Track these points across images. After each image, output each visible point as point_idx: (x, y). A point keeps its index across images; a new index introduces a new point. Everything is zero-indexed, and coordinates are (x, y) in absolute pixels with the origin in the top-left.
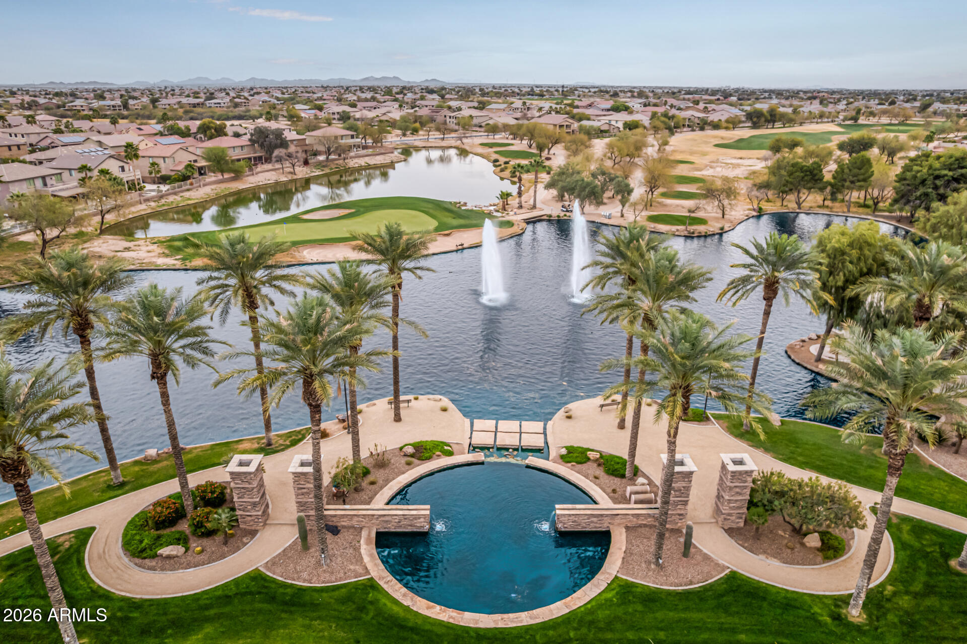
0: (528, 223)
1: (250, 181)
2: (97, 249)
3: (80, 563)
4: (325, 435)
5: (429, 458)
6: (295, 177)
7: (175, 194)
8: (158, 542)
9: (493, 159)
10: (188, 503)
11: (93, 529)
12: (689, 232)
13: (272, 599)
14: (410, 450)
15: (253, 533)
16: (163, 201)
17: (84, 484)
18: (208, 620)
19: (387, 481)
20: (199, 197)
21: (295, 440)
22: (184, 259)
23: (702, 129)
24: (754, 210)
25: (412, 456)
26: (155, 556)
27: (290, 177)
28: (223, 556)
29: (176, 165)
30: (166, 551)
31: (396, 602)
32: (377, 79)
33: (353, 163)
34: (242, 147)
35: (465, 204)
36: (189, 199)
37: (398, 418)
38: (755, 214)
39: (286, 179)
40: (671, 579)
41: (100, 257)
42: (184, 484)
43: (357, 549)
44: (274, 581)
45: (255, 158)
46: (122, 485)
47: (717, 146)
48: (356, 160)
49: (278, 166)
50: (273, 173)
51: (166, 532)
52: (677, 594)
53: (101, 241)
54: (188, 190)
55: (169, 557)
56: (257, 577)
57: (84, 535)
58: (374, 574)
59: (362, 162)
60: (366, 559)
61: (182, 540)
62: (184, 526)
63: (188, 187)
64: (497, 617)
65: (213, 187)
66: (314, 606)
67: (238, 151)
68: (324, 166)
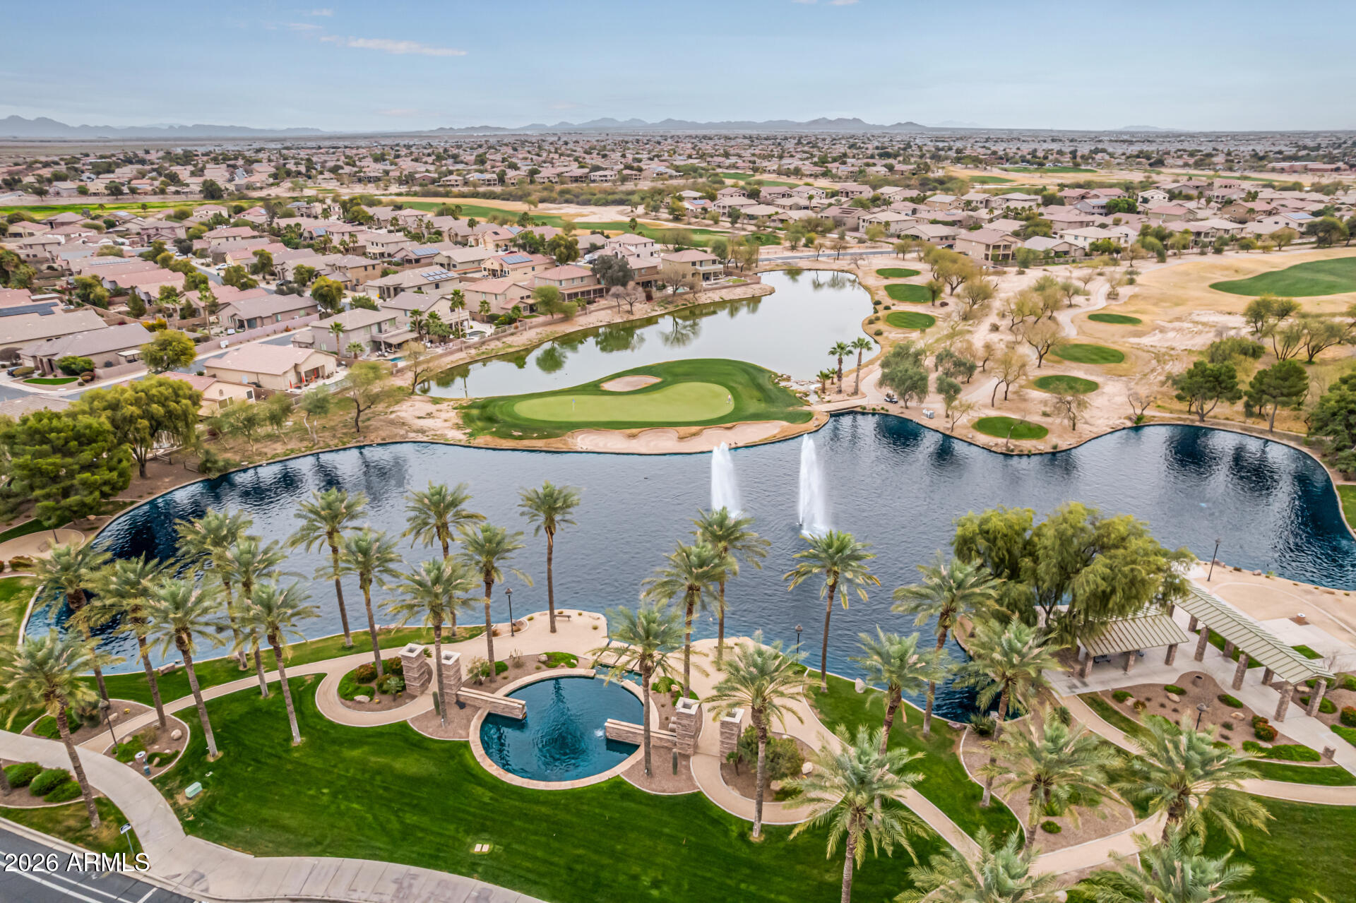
0: (832, 416)
1: (583, 322)
2: (402, 414)
3: (313, 694)
4: (495, 634)
5: (555, 667)
6: (632, 318)
7: (498, 339)
8: (357, 691)
9: (877, 298)
10: (380, 670)
11: (325, 675)
12: (1008, 449)
13: (406, 740)
14: (544, 658)
15: (413, 697)
16: (484, 348)
17: (330, 643)
18: (366, 743)
19: (516, 678)
20: (520, 343)
21: (473, 634)
22: (471, 435)
23: (1218, 251)
24: (1130, 419)
25: (544, 663)
26: (352, 700)
27: (626, 318)
28: (390, 708)
29: (507, 303)
30: (359, 698)
31: (474, 758)
32: (830, 122)
33: (704, 298)
34: (582, 278)
35: (788, 379)
36: (510, 346)
37: (553, 630)
38: (1129, 424)
39: (620, 320)
40: (653, 786)
41: (403, 424)
42: (377, 656)
43: (469, 721)
44: (412, 730)
45: (595, 291)
46: (351, 648)
47: (1217, 286)
48: (710, 294)
49: (614, 303)
50: (609, 311)
51: (364, 686)
52: (649, 795)
53: (409, 404)
54: (512, 334)
55: (360, 702)
56: (403, 726)
57: (320, 677)
58: (470, 739)
59: (716, 296)
60: (472, 728)
61: (371, 693)
62: (374, 685)
63: (513, 330)
64: (526, 780)
65: (539, 330)
66: (427, 749)
67: (577, 283)
68: (669, 303)
